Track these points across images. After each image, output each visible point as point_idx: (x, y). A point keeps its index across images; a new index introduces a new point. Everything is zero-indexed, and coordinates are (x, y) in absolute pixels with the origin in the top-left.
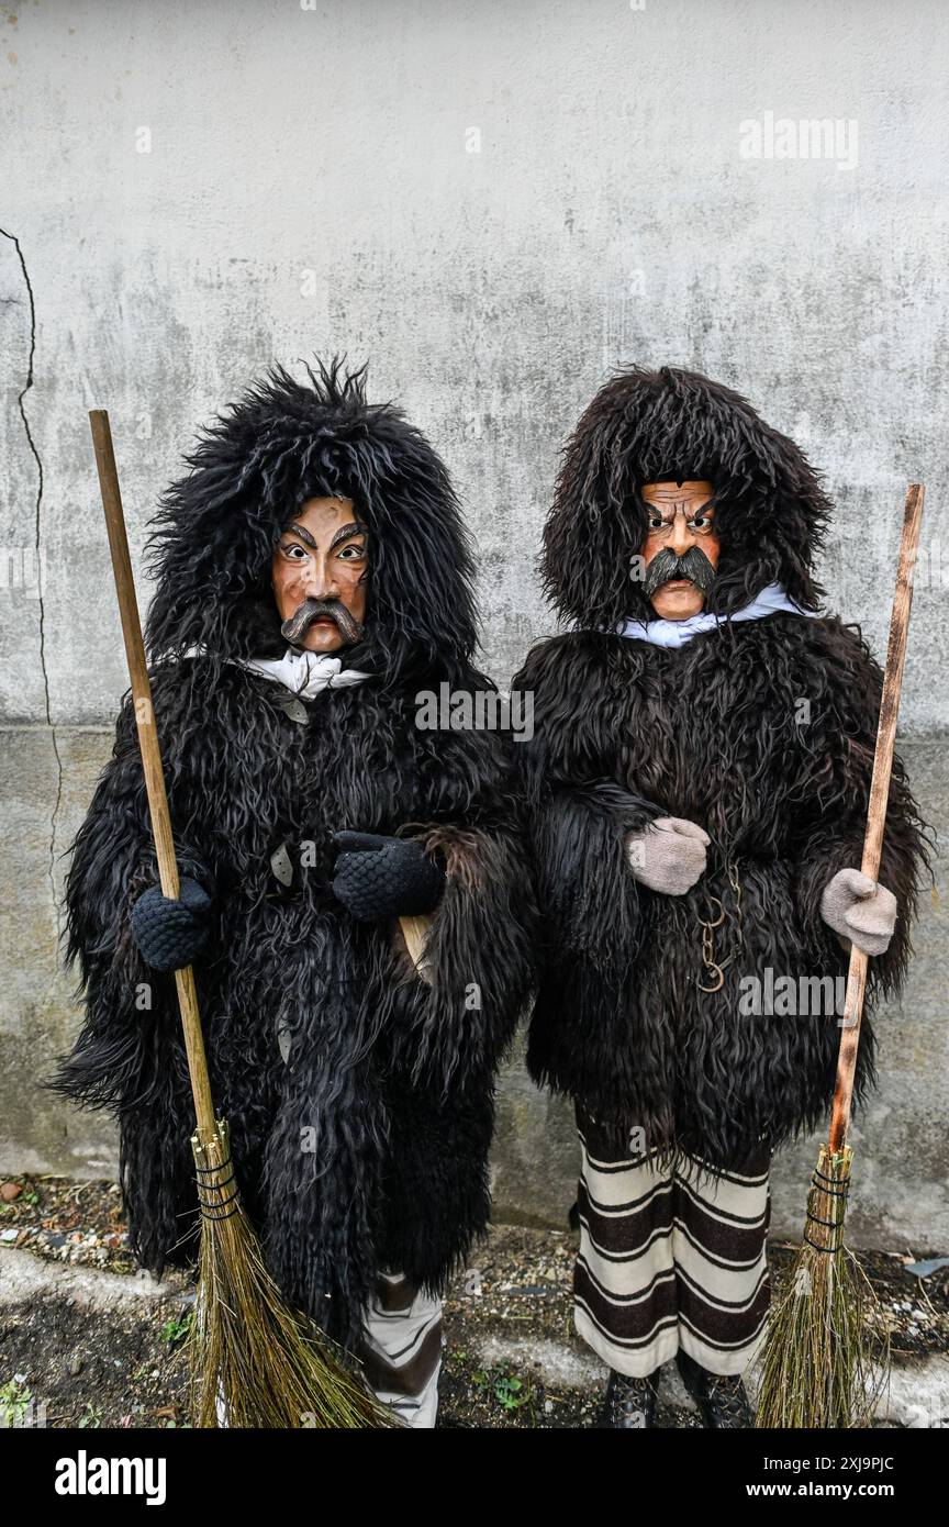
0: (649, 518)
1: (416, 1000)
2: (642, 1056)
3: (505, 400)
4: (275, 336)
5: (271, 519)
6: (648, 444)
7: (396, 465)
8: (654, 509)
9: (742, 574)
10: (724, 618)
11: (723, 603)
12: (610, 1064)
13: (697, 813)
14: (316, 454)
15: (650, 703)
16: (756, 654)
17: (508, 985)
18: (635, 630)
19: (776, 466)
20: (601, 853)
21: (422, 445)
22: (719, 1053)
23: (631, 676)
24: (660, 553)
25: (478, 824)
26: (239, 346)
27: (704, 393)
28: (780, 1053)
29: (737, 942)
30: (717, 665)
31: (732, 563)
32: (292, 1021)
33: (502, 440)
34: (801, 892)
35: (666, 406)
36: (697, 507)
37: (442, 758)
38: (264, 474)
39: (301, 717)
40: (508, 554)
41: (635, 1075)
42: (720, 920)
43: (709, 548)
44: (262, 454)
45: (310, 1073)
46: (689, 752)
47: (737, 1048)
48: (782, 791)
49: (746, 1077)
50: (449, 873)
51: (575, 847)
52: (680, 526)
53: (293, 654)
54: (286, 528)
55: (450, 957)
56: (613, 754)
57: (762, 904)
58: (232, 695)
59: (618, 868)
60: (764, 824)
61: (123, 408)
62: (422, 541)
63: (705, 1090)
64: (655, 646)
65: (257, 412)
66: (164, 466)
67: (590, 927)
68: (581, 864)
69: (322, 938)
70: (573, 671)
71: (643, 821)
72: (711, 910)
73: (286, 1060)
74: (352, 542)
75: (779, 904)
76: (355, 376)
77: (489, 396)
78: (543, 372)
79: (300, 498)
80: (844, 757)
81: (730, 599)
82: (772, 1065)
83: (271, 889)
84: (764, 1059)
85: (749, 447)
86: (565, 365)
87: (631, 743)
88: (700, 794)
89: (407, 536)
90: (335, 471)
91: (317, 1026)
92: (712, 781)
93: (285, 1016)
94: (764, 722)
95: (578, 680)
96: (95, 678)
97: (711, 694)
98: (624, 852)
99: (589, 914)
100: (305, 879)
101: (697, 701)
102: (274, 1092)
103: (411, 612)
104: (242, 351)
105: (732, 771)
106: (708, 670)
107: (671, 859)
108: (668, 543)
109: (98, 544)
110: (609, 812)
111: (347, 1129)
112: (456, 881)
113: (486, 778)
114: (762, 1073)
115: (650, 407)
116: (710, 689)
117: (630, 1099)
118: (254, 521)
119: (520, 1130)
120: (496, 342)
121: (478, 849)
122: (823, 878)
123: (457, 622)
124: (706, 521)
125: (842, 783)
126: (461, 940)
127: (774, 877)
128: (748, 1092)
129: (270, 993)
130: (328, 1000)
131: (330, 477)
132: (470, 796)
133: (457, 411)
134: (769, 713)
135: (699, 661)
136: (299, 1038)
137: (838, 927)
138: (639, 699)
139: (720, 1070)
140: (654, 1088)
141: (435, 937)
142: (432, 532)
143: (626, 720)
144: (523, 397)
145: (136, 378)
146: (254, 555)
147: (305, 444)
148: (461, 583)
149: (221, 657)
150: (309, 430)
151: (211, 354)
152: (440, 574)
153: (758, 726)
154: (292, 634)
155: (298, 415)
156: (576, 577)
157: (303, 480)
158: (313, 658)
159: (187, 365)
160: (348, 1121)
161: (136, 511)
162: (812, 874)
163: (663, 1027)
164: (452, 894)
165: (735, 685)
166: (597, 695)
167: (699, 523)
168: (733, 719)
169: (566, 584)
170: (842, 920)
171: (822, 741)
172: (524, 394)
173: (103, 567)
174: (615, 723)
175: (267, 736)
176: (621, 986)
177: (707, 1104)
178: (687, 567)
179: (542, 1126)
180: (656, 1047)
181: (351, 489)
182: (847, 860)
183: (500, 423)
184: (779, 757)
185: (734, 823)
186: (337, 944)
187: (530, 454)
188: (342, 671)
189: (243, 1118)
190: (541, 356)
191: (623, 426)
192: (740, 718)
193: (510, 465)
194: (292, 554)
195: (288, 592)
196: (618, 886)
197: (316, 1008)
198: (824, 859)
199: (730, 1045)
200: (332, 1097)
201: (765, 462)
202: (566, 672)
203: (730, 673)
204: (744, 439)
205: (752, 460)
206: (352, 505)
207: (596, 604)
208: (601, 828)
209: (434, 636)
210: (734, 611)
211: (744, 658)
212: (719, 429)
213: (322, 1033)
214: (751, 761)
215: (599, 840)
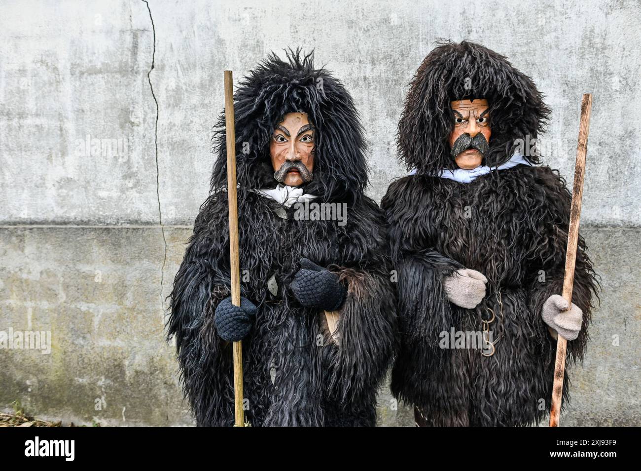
0: (455, 118)
1: (332, 353)
2: (452, 389)
3: (373, 69)
4: (265, 43)
5: (270, 123)
6: (458, 81)
7: (327, 96)
8: (458, 113)
9: (504, 147)
10: (494, 168)
11: (494, 160)
12: (436, 392)
13: (480, 265)
14: (290, 92)
15: (456, 210)
16: (510, 186)
17: (378, 349)
18: (447, 174)
19: (525, 91)
20: (432, 288)
21: (340, 87)
22: (493, 388)
23: (446, 197)
24: (461, 136)
25: (365, 269)
26: (248, 47)
27: (486, 54)
28: (524, 387)
29: (501, 330)
30: (491, 192)
31: (499, 141)
32: (276, 364)
33: (372, 88)
34: (531, 306)
35: (467, 61)
36: (481, 112)
37: (349, 235)
38: (266, 102)
39: (284, 216)
40: (375, 141)
41: (449, 398)
42: (493, 319)
43: (486, 133)
44: (265, 92)
45: (285, 389)
46: (476, 235)
47: (503, 385)
48: (523, 253)
49: (507, 400)
50: (349, 291)
51: (418, 284)
52: (473, 122)
53: (280, 186)
54: (276, 128)
55: (348, 333)
56: (436, 236)
57: (514, 311)
58: (252, 204)
59: (441, 295)
60: (515, 271)
61: (195, 78)
62: (340, 132)
63: (485, 406)
64: (457, 182)
65: (263, 73)
66: (214, 104)
67: (426, 325)
68: (421, 293)
69: (292, 322)
70: (414, 195)
71: (452, 272)
72: (488, 314)
73: (273, 383)
74: (307, 133)
75: (522, 312)
76: (308, 56)
77: (365, 67)
78: (391, 55)
79: (282, 113)
80: (554, 237)
81: (498, 159)
82: (521, 393)
83: (267, 298)
84: (516, 391)
85: (511, 82)
86: (402, 52)
87: (446, 230)
88: (482, 255)
89: (333, 130)
90: (299, 100)
91: (288, 366)
92: (489, 249)
93: (273, 361)
94: (514, 219)
95: (417, 199)
96: (182, 203)
97: (488, 206)
98: (443, 287)
99: (426, 319)
100: (284, 293)
101: (480, 209)
102: (268, 399)
103: (337, 166)
104: (250, 50)
105: (499, 244)
106: (486, 194)
107: (468, 291)
108: (467, 131)
109: (183, 140)
110: (434, 267)
111: (302, 418)
112: (353, 295)
113: (370, 247)
114: (515, 399)
115: (459, 62)
116: (488, 203)
117: (446, 409)
118: (261, 124)
119: (384, 419)
120: (368, 42)
121: (365, 281)
122: (543, 298)
123: (358, 171)
124: (485, 119)
125: (553, 251)
126: (354, 325)
127: (520, 298)
128: (508, 407)
129: (266, 349)
130: (294, 353)
131: (297, 102)
132: (362, 255)
133: (350, 74)
134: (516, 214)
135: (482, 189)
136: (279, 372)
137: (551, 324)
138: (450, 208)
139: (493, 397)
140: (459, 405)
141: (341, 322)
142: (344, 128)
143: (444, 218)
144: (382, 68)
145: (201, 64)
146: (261, 140)
147: (285, 87)
148: (360, 153)
149: (246, 189)
150: (287, 81)
151: (236, 51)
152: (349, 147)
153: (511, 220)
154: (279, 177)
155: (282, 74)
156: (417, 149)
157: (284, 104)
158: (289, 188)
159: (224, 57)
160: (303, 415)
161: (201, 125)
162: (537, 296)
163: (464, 374)
164: (350, 301)
165: (500, 201)
166: (428, 206)
167: (481, 120)
168: (499, 218)
169: (412, 152)
170: (552, 321)
171: (543, 228)
172: (382, 66)
173: (186, 151)
174: (438, 221)
175: (269, 223)
176: (442, 355)
177: (486, 413)
178: (476, 143)
179: (394, 418)
180: (459, 383)
181: (306, 108)
182: (555, 289)
183: (371, 80)
184: (521, 237)
185: (500, 270)
186: (299, 326)
187: (385, 94)
188: (303, 194)
189: (253, 411)
190: (390, 48)
191: (445, 72)
192: (502, 217)
193: (376, 99)
194: (279, 139)
195: (277, 158)
196: (441, 304)
197: (288, 357)
198: (543, 289)
199: (499, 383)
200: (295, 402)
201: (520, 90)
202: (410, 195)
203: (497, 195)
204: (508, 78)
205: (513, 88)
206: (307, 116)
207: (428, 162)
208: (431, 275)
209: (348, 178)
210: (500, 164)
211: (504, 188)
212: (496, 73)
213: (290, 370)
214: (508, 239)
215: (430, 281)
